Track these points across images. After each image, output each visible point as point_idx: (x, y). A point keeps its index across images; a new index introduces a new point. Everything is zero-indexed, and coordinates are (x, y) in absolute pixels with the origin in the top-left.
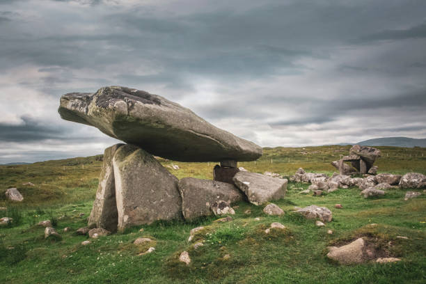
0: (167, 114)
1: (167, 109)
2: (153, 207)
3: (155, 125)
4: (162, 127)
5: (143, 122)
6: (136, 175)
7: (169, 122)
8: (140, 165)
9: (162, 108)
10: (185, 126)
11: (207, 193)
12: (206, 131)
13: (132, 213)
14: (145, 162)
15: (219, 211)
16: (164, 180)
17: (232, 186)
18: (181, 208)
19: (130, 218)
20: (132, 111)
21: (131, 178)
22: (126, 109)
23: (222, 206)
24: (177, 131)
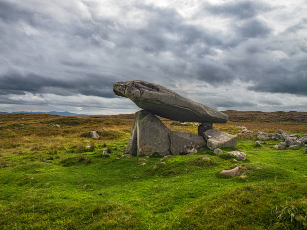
0: (162, 96)
1: (162, 94)
2: (154, 145)
3: (155, 102)
4: (159, 103)
5: (149, 101)
6: (147, 128)
7: (163, 101)
8: (149, 123)
9: (159, 93)
10: (172, 102)
11: (186, 140)
12: (185, 106)
13: (143, 148)
14: (152, 121)
15: (189, 151)
16: (161, 131)
17: (202, 138)
18: (170, 148)
19: (142, 150)
20: (143, 95)
21: (144, 129)
22: (140, 94)
23: (191, 148)
24: (168, 105)
